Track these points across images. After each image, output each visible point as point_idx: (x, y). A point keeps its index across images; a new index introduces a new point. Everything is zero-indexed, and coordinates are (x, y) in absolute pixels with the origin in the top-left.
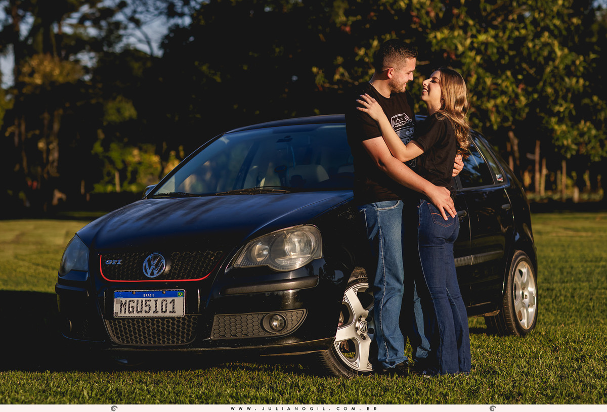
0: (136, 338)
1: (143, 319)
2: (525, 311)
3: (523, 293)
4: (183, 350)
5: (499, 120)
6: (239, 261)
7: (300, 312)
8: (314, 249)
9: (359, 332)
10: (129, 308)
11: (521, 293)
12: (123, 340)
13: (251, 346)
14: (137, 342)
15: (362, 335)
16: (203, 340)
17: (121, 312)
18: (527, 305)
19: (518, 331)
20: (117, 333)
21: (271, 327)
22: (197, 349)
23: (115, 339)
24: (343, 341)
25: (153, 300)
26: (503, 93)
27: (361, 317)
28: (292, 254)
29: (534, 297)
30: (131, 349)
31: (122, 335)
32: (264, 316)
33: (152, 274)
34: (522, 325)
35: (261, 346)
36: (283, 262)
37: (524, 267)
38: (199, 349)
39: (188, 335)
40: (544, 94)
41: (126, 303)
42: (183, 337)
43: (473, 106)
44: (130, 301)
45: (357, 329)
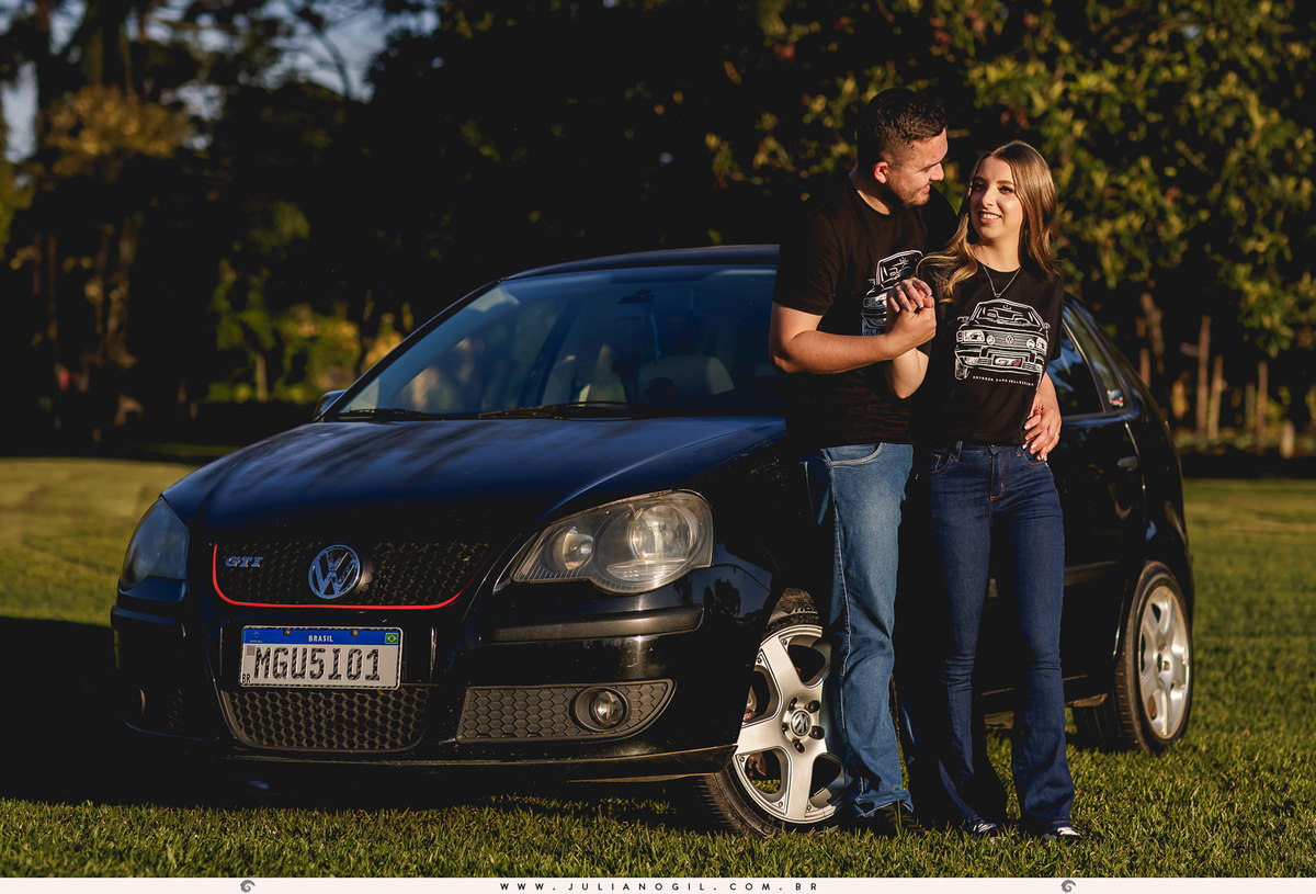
0: (289, 733)
1: (305, 691)
2: (1164, 697)
3: (1160, 658)
4: (393, 763)
5: (1120, 266)
6: (527, 568)
7: (659, 685)
8: (695, 546)
9: (790, 735)
10: (275, 665)
11: (1155, 656)
12: (260, 737)
13: (546, 758)
14: (290, 743)
15: (796, 742)
16: (440, 743)
17: (256, 674)
18: (1168, 685)
19: (1147, 742)
20: (247, 722)
21: (594, 718)
22: (424, 763)
23: (241, 735)
24: (754, 754)
25: (329, 648)
26: (1132, 206)
27: (795, 701)
28: (645, 555)
29: (1184, 667)
30: (278, 759)
31: (258, 727)
32: (578, 694)
33: (330, 590)
34: (1155, 728)
35: (569, 760)
36: (624, 572)
37: (1164, 597)
38: (430, 763)
39: (405, 730)
40: (1223, 211)
41: (268, 654)
42: (394, 735)
43: (1064, 235)
44: (277, 651)
45: (785, 727)
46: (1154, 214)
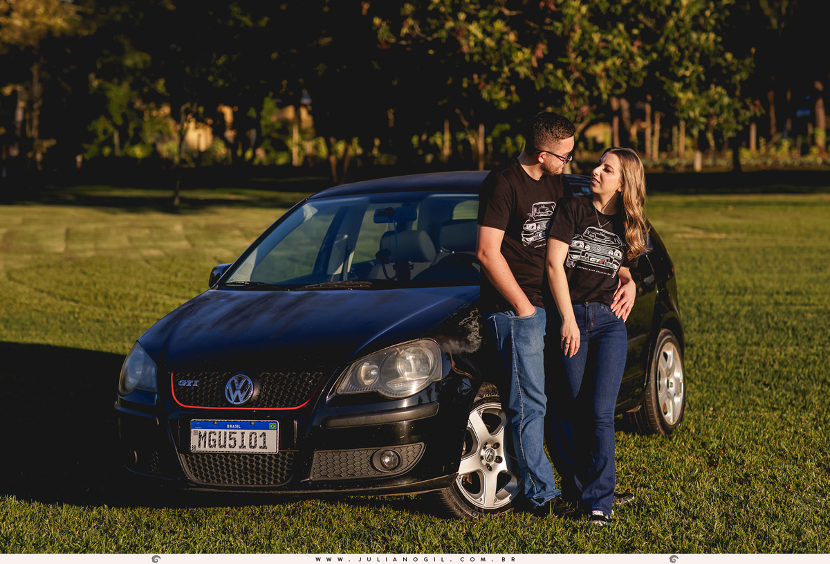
0: (218, 476)
1: (226, 454)
2: (671, 403)
3: (668, 381)
4: (276, 492)
5: (609, 87)
6: (344, 386)
7: (417, 446)
8: (432, 369)
9: (484, 462)
10: (210, 441)
11: (666, 381)
12: (202, 478)
13: (359, 488)
14: (219, 481)
15: (488, 466)
16: (302, 481)
17: (199, 445)
18: (673, 394)
19: (663, 429)
20: (195, 470)
21: (383, 465)
22: (293, 492)
23: (191, 477)
24: (466, 474)
25: (239, 432)
26: (614, 52)
27: (486, 444)
28: (406, 374)
29: (681, 384)
30: (213, 490)
31: (201, 473)
32: (374, 453)
33: (237, 400)
34: (667, 420)
35: (371, 488)
36: (396, 386)
38: (296, 492)
39: (282, 474)
40: (666, 54)
41: (205, 435)
42: (276, 477)
44: (210, 433)
45: (482, 458)
46: (627, 56)
